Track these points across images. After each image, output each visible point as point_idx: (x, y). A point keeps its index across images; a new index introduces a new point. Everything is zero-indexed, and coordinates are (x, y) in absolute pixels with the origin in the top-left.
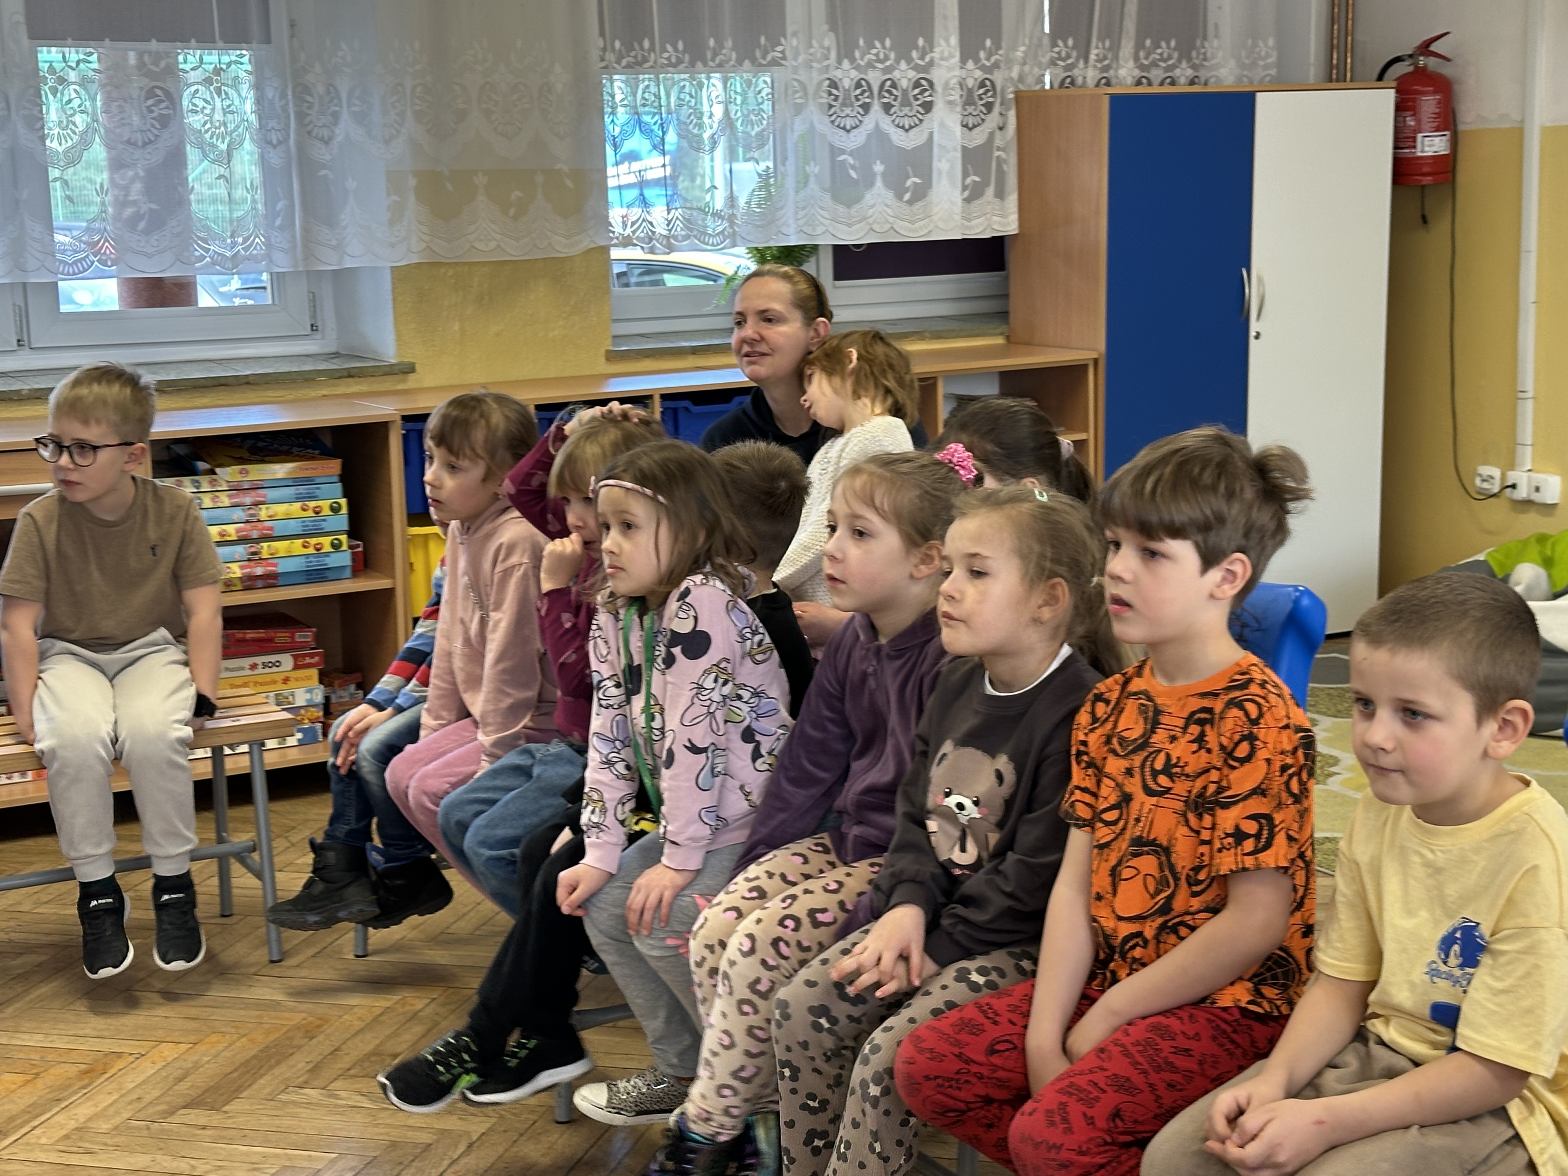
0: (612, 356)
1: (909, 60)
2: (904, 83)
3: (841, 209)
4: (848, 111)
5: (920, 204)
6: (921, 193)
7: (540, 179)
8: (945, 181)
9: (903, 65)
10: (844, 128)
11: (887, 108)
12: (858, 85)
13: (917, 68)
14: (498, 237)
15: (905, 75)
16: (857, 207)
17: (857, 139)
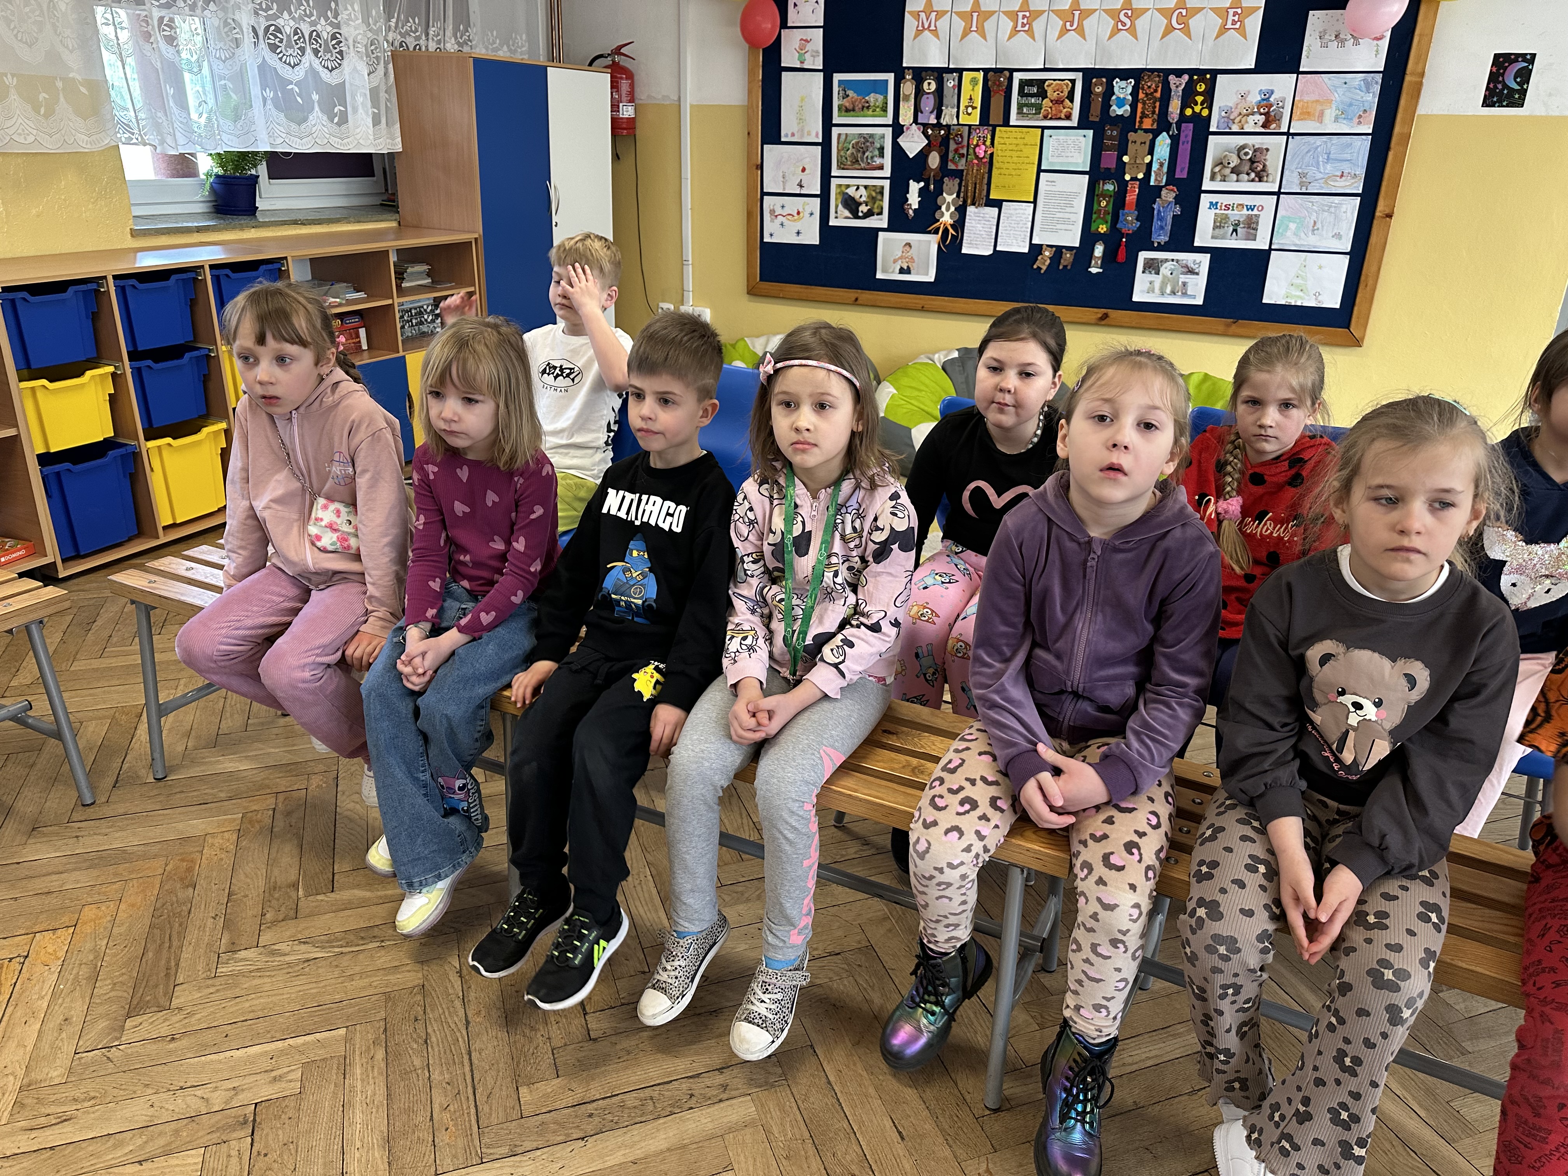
0: (134, 234)
1: (327, 19)
2: (325, 35)
3: (293, 126)
4: (290, 51)
5: (344, 127)
6: (344, 120)
7: (60, 84)
8: (361, 110)
9: (322, 21)
10: (289, 64)
11: (316, 52)
12: (296, 33)
13: (331, 24)
14: (35, 132)
15: (325, 30)
16: (304, 126)
17: (299, 73)
